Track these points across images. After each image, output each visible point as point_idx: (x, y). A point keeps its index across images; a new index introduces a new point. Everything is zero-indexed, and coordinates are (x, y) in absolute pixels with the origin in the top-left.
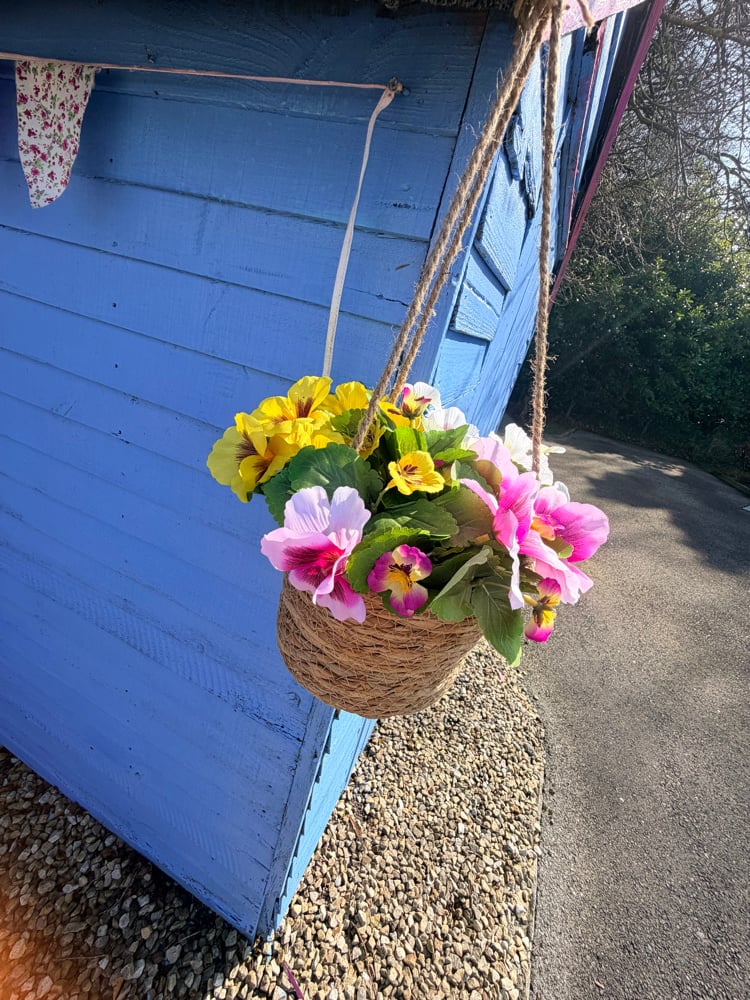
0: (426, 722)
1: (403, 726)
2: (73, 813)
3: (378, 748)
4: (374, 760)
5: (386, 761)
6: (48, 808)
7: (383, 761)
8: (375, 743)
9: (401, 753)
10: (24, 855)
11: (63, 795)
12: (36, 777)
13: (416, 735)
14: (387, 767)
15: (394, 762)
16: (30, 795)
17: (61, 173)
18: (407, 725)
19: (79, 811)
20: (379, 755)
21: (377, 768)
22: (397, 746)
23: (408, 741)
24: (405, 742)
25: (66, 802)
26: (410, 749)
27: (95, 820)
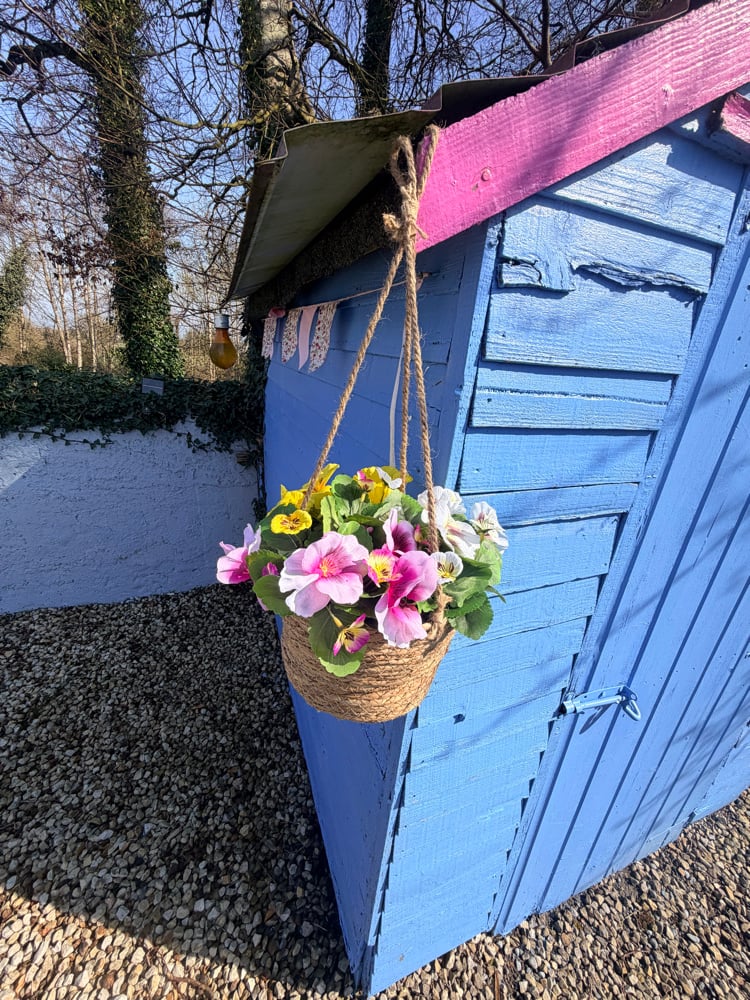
0: (660, 957)
1: (620, 933)
2: (301, 766)
3: (569, 928)
4: (557, 938)
5: (573, 954)
6: (291, 752)
7: (570, 951)
8: (566, 919)
9: (600, 964)
10: (271, 773)
11: (302, 750)
12: (296, 727)
13: (635, 962)
14: (571, 962)
15: (585, 967)
16: (289, 736)
17: (323, 354)
18: (626, 935)
19: (304, 768)
20: (566, 938)
21: (556, 950)
22: (598, 950)
23: (619, 958)
24: (614, 956)
25: (301, 757)
26: (617, 970)
27: (309, 781)
